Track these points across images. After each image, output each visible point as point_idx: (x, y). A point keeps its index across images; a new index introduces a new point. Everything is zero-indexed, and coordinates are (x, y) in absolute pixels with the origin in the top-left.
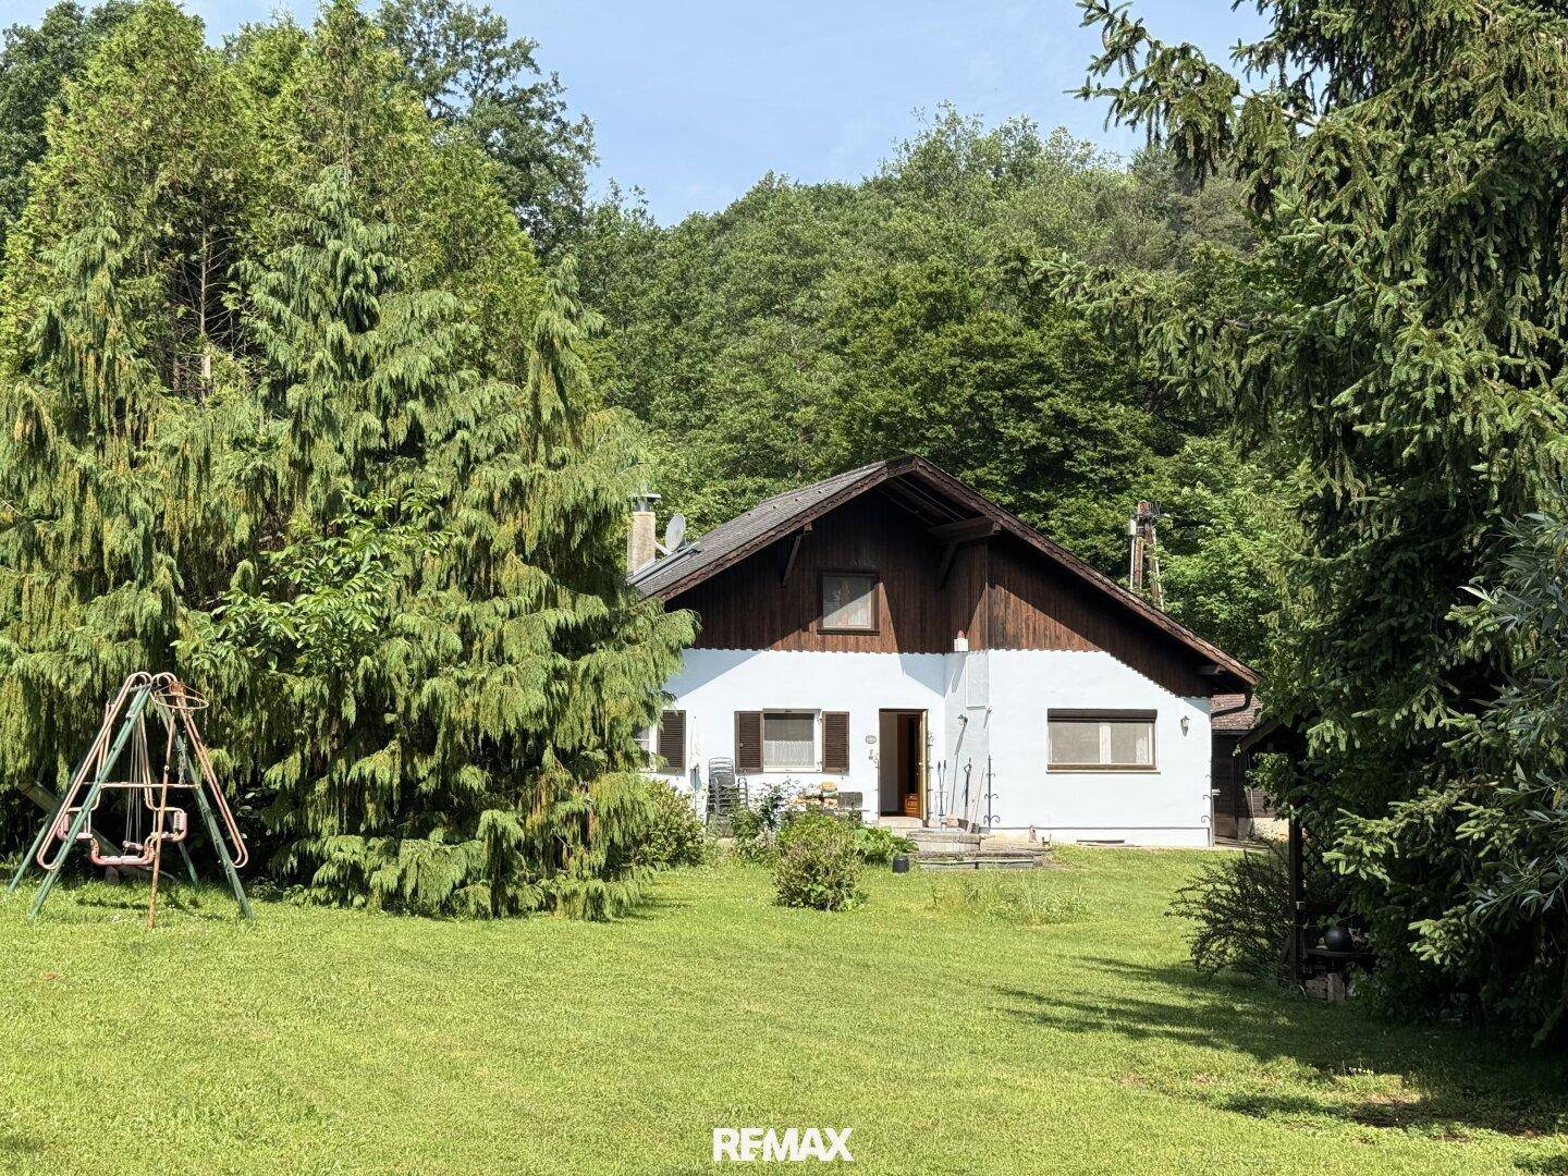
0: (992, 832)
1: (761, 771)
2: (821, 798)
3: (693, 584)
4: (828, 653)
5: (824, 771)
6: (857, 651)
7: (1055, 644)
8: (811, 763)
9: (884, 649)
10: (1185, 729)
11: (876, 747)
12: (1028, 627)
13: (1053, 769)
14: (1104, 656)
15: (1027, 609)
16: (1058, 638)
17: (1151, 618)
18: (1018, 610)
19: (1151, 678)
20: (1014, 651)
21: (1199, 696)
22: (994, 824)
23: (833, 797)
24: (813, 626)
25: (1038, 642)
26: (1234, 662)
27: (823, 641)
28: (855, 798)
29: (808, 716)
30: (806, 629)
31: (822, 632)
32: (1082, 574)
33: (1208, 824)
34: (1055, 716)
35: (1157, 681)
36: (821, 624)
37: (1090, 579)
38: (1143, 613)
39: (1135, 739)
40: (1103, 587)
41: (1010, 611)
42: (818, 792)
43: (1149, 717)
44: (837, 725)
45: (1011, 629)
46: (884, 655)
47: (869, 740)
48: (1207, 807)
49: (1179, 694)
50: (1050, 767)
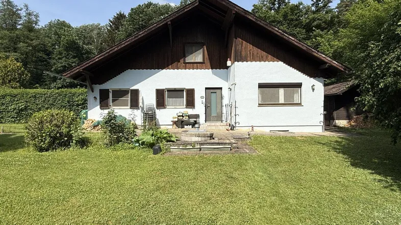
0: (237, 128)
1: (165, 108)
2: (183, 116)
3: (126, 44)
4: (187, 70)
5: (186, 108)
6: (197, 69)
7: (261, 59)
8: (183, 105)
9: (206, 68)
10: (313, 90)
11: (204, 100)
12: (250, 53)
13: (260, 105)
14: (281, 63)
15: (250, 47)
16: (262, 57)
17: (299, 45)
18: (247, 47)
19: (300, 71)
20: (245, 62)
21: (319, 77)
22: (237, 125)
23: (186, 116)
24: (182, 61)
25: (254, 59)
26: (334, 62)
27: (186, 66)
28: (197, 116)
29: (181, 90)
30: (179, 62)
31: (186, 63)
32: (270, 29)
33: (322, 124)
34: (261, 86)
35: (302, 72)
36: (185, 60)
37: (273, 30)
38: (296, 43)
39: (294, 94)
40: (278, 34)
41: (243, 48)
42: (181, 114)
43: (299, 85)
44: (191, 93)
45: (243, 54)
46: (207, 70)
47: (202, 97)
48: (322, 118)
49: (311, 76)
50: (259, 104)
